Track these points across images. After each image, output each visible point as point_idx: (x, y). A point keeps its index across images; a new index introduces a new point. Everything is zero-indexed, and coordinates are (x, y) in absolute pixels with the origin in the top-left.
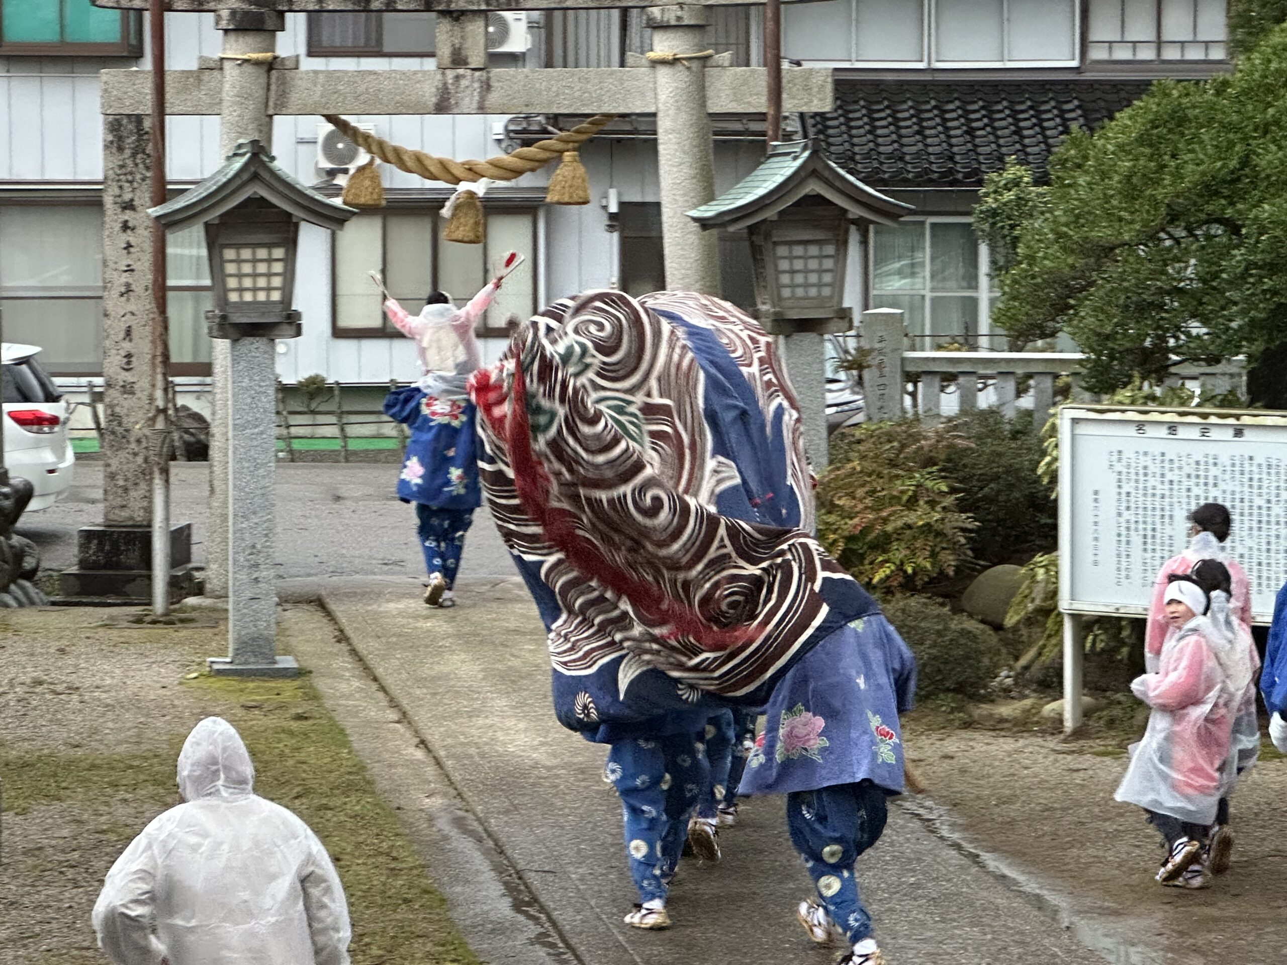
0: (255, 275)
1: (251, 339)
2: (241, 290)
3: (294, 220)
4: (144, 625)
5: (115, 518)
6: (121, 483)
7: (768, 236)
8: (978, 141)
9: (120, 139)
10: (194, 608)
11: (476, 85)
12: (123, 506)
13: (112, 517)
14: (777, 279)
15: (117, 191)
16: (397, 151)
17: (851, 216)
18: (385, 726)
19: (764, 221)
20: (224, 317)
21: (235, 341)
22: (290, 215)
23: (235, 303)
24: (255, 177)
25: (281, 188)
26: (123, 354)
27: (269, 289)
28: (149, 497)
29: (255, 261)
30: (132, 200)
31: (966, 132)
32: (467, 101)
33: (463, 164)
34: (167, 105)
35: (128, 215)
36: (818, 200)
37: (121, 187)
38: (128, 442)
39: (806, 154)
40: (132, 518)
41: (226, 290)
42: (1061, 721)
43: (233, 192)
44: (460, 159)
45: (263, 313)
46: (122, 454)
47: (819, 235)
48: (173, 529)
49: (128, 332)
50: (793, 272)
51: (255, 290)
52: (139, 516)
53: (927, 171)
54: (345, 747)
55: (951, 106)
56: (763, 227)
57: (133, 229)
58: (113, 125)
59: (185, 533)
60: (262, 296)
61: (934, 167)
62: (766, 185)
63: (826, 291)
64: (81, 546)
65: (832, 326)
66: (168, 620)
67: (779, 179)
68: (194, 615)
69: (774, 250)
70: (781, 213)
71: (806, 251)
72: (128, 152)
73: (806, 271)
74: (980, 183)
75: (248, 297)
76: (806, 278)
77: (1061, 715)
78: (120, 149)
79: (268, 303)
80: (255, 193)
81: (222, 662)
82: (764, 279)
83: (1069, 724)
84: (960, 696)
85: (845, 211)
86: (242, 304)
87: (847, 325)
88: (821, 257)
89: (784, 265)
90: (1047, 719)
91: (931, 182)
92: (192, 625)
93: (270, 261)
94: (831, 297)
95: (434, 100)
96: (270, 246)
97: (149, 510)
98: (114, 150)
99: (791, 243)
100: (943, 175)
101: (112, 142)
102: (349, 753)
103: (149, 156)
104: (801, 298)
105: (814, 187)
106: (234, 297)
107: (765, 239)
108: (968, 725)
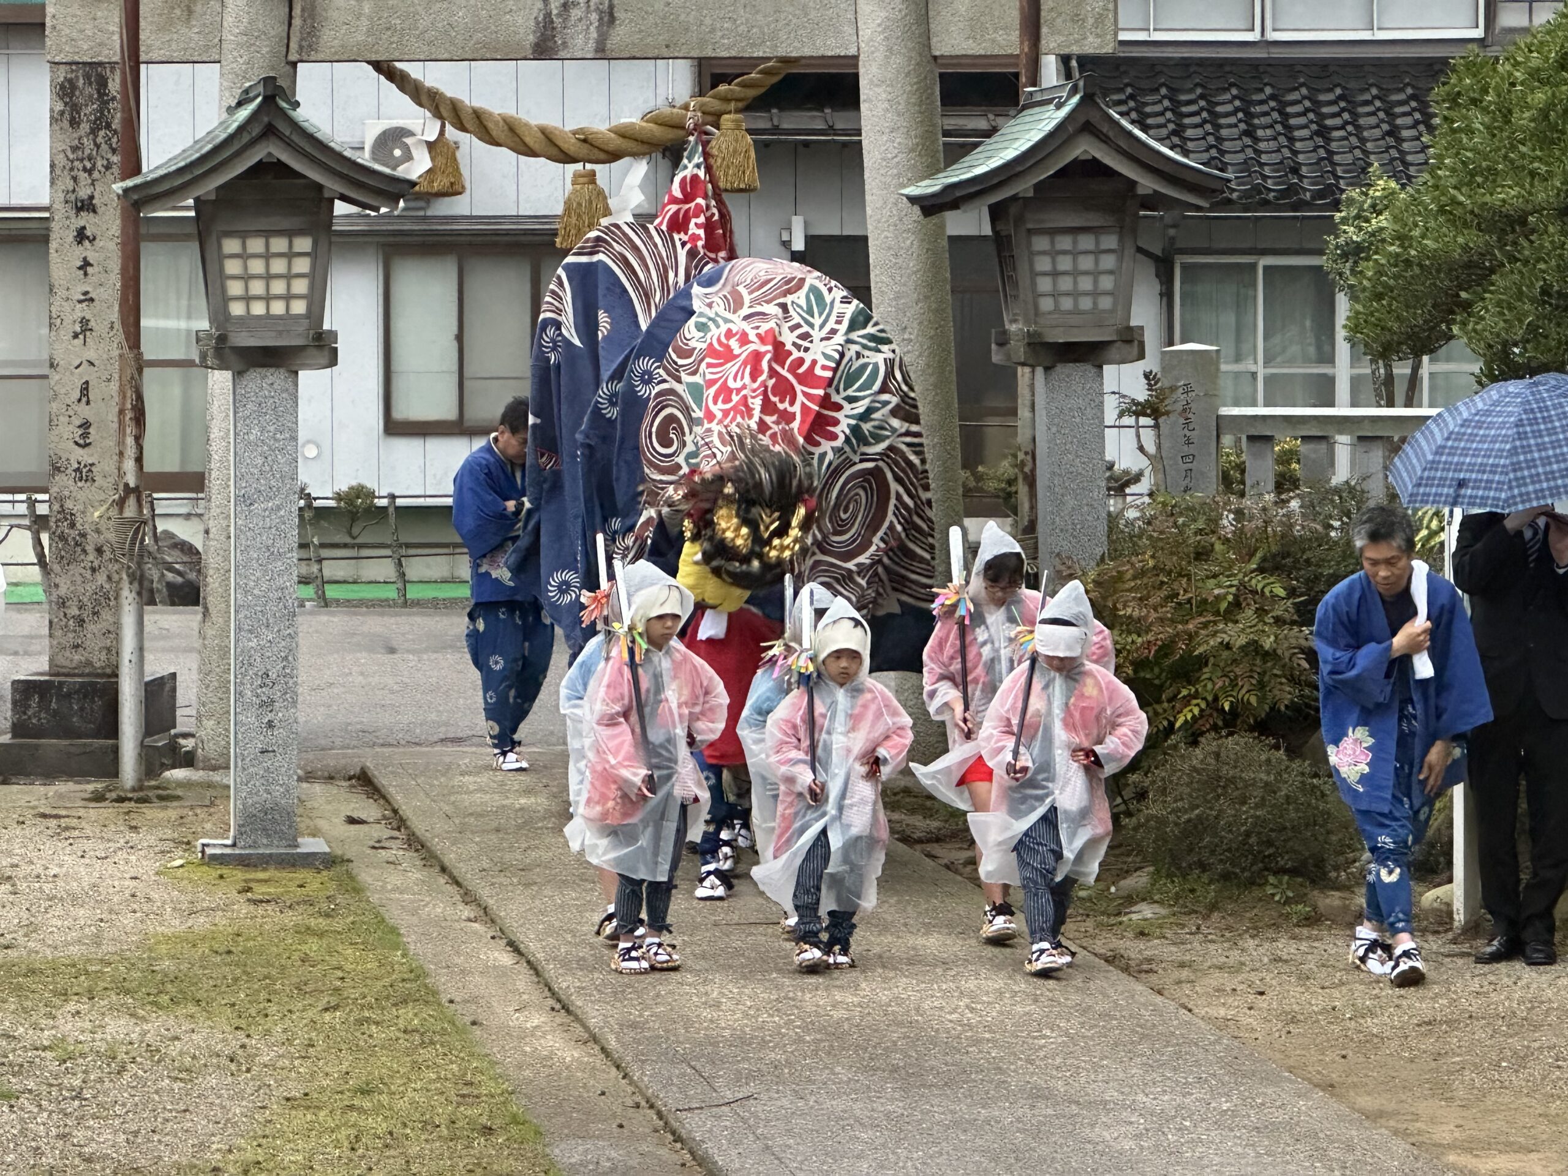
0: (268, 277)
1: (263, 371)
2: (247, 299)
3: (327, 195)
4: (106, 803)
5: (67, 663)
6: (74, 611)
7: (1019, 220)
8: (1334, 145)
9: (75, 108)
10: (180, 784)
11: (594, 17)
12: (77, 647)
13: (61, 660)
14: (1034, 284)
15: (70, 185)
16: (479, 116)
17: (1140, 191)
18: (457, 925)
19: (1014, 198)
20: (222, 339)
21: (238, 374)
22: (320, 187)
23: (240, 318)
24: (270, 132)
25: (308, 148)
26: (78, 423)
27: (288, 297)
28: (114, 633)
29: (267, 256)
30: (92, 197)
31: (1317, 133)
32: (580, 40)
33: (574, 133)
34: (142, 48)
35: (85, 219)
36: (1093, 168)
37: (75, 179)
38: (84, 551)
39: (1075, 99)
40: (89, 663)
41: (226, 300)
42: (1450, 914)
43: (238, 154)
44: (570, 126)
45: (280, 333)
46: (75, 570)
47: (1093, 219)
48: (147, 679)
49: (85, 389)
50: (1055, 274)
51: (268, 298)
52: (99, 660)
53: (1257, 189)
54: (398, 949)
55: (1294, 96)
56: (1013, 210)
57: (92, 240)
58: (62, 87)
59: (167, 688)
60: (278, 308)
61: (1270, 184)
62: (1017, 144)
63: (1105, 303)
64: (15, 703)
65: (1113, 352)
66: (141, 796)
67: (1036, 136)
68: (179, 792)
69: (1029, 244)
70: (1038, 187)
71: (1075, 243)
72: (85, 127)
73: (1075, 273)
74: (1336, 206)
75: (258, 309)
76: (1075, 283)
77: (1449, 905)
78: (74, 123)
79: (288, 316)
80: (270, 154)
81: (219, 845)
82: (1016, 285)
83: (1459, 918)
84: (1300, 880)
85: (1133, 184)
86: (248, 320)
87: (1135, 351)
88: (1098, 253)
89: (1043, 264)
90: (1427, 912)
91: (1265, 204)
92: (175, 804)
93: (290, 255)
94: (1113, 311)
95: (532, 38)
96: (291, 234)
97: (113, 651)
98: (66, 124)
99: (1053, 232)
100: (1283, 194)
101: (62, 113)
102: (403, 956)
103: (116, 132)
104: (1069, 313)
105: (1085, 148)
106: (237, 309)
107: (1016, 226)
108: (1313, 920)
